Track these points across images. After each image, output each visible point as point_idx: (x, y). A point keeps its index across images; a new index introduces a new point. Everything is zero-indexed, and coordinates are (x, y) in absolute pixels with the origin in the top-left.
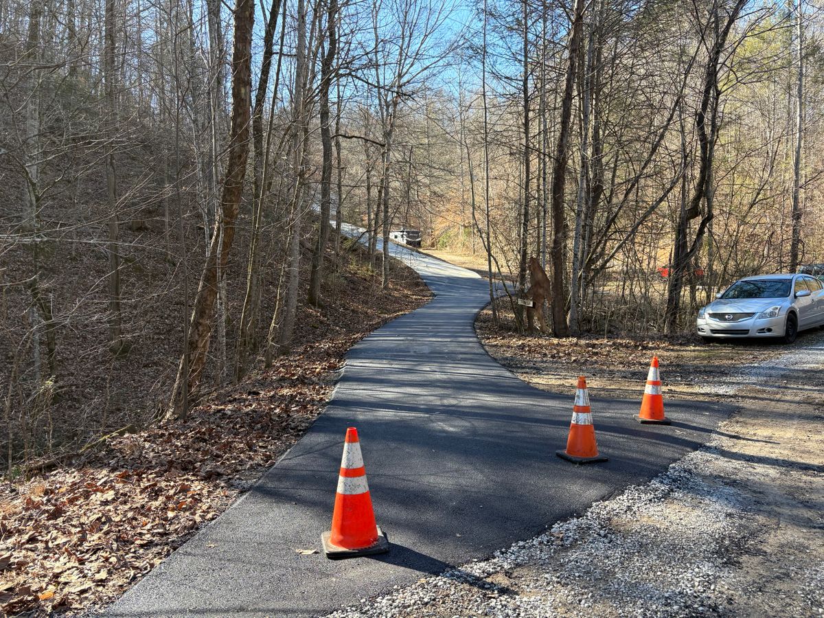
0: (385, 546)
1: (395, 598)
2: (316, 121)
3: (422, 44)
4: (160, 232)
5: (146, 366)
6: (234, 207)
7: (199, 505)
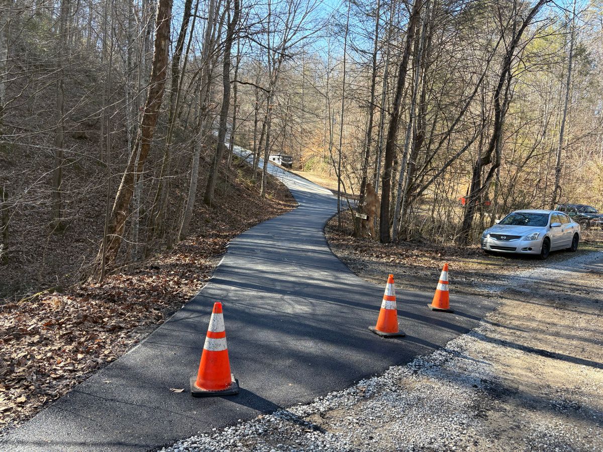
0: (236, 390)
1: (238, 428)
2: (220, 68)
3: (303, 19)
4: (96, 141)
5: (78, 241)
6: (151, 129)
7: (103, 350)
